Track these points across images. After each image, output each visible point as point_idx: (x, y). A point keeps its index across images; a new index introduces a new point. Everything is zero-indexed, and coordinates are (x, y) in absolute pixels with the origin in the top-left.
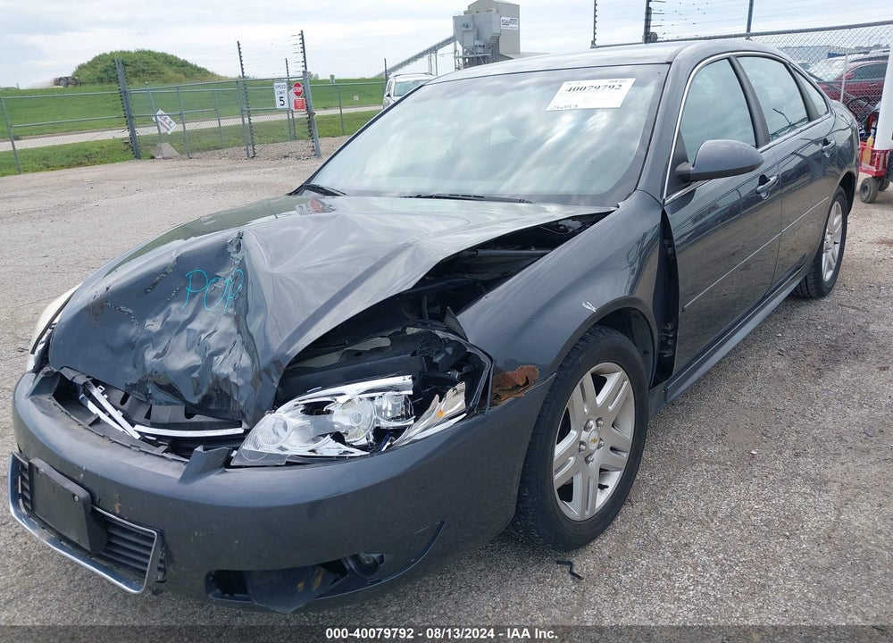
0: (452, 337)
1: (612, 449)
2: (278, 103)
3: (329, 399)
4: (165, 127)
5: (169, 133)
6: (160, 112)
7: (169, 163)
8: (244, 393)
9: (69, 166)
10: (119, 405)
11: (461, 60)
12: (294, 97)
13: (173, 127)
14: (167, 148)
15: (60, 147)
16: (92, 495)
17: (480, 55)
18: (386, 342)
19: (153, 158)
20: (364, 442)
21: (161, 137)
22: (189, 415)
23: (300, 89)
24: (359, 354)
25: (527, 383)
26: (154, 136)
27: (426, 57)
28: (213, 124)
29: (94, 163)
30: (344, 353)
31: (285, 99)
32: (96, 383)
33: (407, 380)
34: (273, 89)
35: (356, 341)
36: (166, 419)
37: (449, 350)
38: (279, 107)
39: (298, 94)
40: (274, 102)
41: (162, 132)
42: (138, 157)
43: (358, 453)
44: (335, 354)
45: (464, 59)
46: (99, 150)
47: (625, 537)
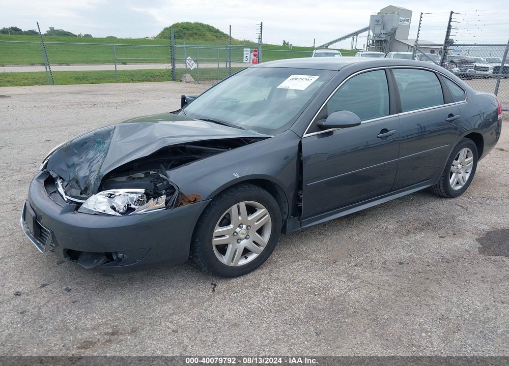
0: (164, 177)
1: (254, 242)
2: (245, 59)
3: (113, 193)
4: (190, 66)
5: (192, 69)
6: (189, 58)
7: (188, 85)
8: (92, 187)
9: (142, 81)
10: (64, 187)
11: (371, 41)
12: (253, 57)
13: (193, 66)
14: (188, 77)
15: (140, 71)
16: (36, 216)
17: (382, 39)
18: (143, 176)
19: (181, 81)
20: (121, 211)
21: (187, 71)
22: (81, 194)
23: (256, 53)
24: (134, 179)
25: (195, 200)
26: (184, 69)
27: (351, 38)
28: (215, 66)
29: (155, 81)
30: (129, 178)
31: (248, 58)
32: (61, 178)
33: (143, 191)
34: (243, 50)
35: (133, 174)
36: (74, 194)
37: (165, 183)
38: (244, 61)
39: (255, 55)
40: (243, 58)
41: (188, 67)
42: (174, 80)
43: (118, 214)
44: (125, 177)
45: (373, 41)
46: (158, 74)
47: (248, 280)
